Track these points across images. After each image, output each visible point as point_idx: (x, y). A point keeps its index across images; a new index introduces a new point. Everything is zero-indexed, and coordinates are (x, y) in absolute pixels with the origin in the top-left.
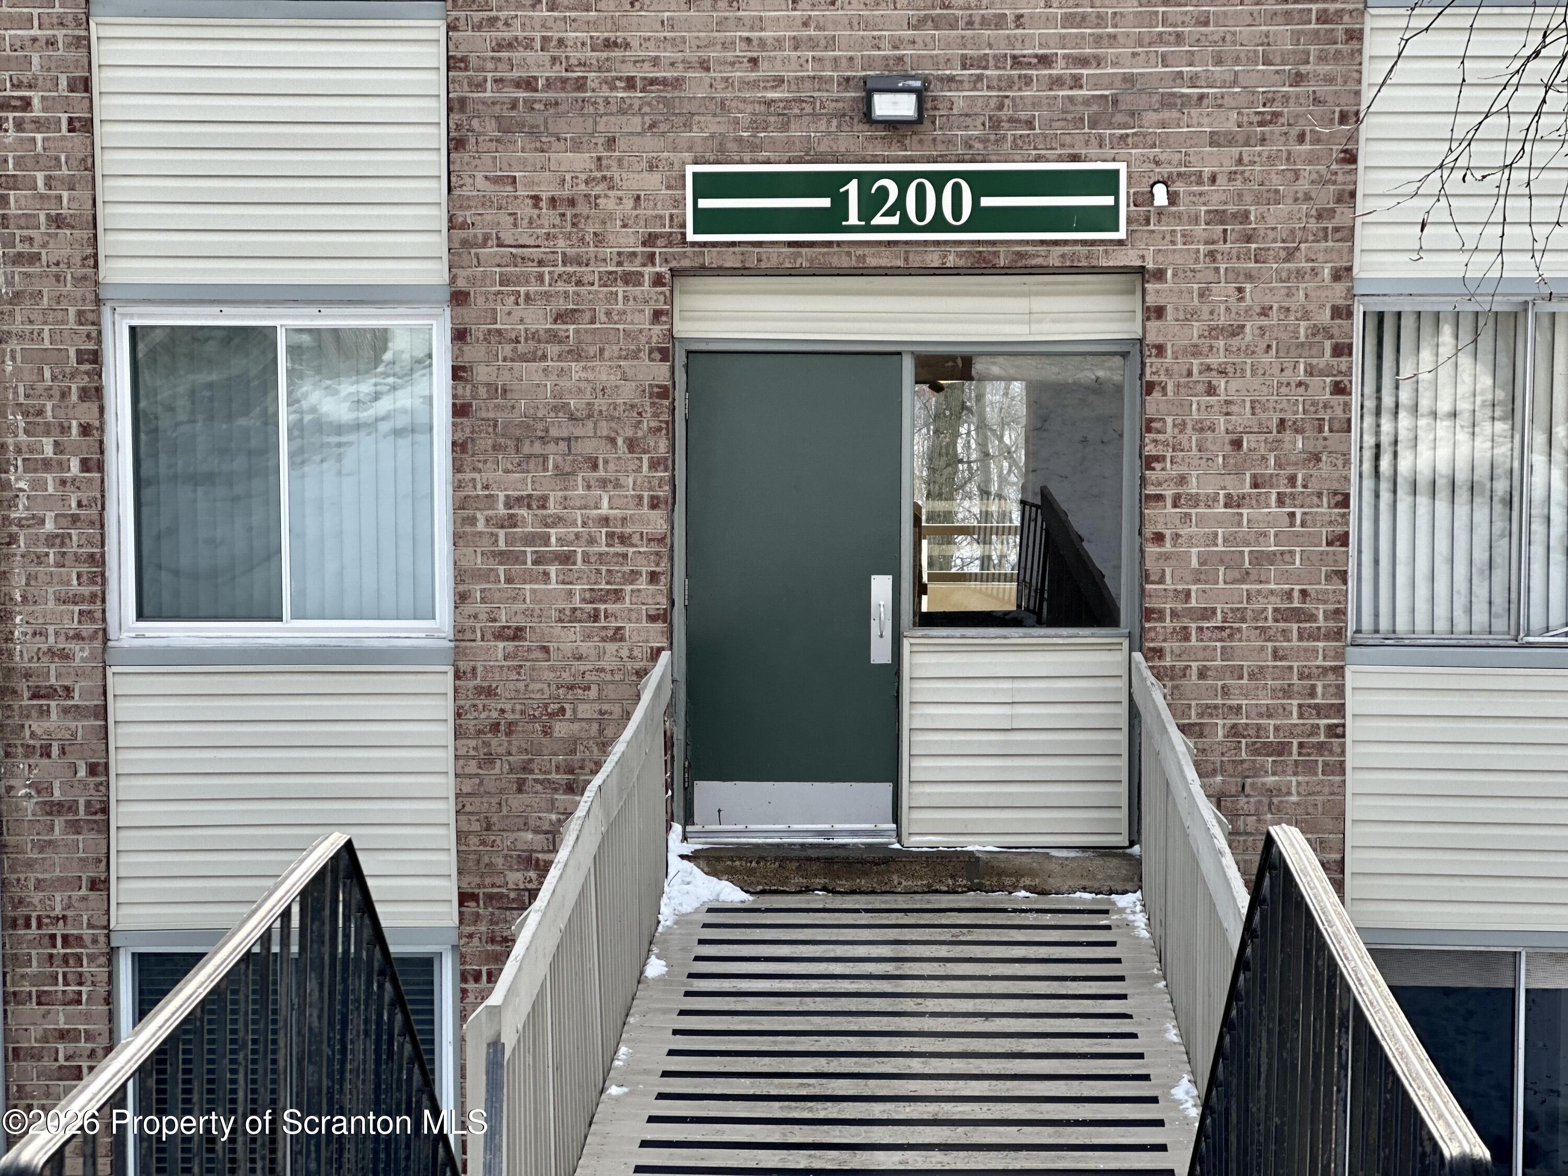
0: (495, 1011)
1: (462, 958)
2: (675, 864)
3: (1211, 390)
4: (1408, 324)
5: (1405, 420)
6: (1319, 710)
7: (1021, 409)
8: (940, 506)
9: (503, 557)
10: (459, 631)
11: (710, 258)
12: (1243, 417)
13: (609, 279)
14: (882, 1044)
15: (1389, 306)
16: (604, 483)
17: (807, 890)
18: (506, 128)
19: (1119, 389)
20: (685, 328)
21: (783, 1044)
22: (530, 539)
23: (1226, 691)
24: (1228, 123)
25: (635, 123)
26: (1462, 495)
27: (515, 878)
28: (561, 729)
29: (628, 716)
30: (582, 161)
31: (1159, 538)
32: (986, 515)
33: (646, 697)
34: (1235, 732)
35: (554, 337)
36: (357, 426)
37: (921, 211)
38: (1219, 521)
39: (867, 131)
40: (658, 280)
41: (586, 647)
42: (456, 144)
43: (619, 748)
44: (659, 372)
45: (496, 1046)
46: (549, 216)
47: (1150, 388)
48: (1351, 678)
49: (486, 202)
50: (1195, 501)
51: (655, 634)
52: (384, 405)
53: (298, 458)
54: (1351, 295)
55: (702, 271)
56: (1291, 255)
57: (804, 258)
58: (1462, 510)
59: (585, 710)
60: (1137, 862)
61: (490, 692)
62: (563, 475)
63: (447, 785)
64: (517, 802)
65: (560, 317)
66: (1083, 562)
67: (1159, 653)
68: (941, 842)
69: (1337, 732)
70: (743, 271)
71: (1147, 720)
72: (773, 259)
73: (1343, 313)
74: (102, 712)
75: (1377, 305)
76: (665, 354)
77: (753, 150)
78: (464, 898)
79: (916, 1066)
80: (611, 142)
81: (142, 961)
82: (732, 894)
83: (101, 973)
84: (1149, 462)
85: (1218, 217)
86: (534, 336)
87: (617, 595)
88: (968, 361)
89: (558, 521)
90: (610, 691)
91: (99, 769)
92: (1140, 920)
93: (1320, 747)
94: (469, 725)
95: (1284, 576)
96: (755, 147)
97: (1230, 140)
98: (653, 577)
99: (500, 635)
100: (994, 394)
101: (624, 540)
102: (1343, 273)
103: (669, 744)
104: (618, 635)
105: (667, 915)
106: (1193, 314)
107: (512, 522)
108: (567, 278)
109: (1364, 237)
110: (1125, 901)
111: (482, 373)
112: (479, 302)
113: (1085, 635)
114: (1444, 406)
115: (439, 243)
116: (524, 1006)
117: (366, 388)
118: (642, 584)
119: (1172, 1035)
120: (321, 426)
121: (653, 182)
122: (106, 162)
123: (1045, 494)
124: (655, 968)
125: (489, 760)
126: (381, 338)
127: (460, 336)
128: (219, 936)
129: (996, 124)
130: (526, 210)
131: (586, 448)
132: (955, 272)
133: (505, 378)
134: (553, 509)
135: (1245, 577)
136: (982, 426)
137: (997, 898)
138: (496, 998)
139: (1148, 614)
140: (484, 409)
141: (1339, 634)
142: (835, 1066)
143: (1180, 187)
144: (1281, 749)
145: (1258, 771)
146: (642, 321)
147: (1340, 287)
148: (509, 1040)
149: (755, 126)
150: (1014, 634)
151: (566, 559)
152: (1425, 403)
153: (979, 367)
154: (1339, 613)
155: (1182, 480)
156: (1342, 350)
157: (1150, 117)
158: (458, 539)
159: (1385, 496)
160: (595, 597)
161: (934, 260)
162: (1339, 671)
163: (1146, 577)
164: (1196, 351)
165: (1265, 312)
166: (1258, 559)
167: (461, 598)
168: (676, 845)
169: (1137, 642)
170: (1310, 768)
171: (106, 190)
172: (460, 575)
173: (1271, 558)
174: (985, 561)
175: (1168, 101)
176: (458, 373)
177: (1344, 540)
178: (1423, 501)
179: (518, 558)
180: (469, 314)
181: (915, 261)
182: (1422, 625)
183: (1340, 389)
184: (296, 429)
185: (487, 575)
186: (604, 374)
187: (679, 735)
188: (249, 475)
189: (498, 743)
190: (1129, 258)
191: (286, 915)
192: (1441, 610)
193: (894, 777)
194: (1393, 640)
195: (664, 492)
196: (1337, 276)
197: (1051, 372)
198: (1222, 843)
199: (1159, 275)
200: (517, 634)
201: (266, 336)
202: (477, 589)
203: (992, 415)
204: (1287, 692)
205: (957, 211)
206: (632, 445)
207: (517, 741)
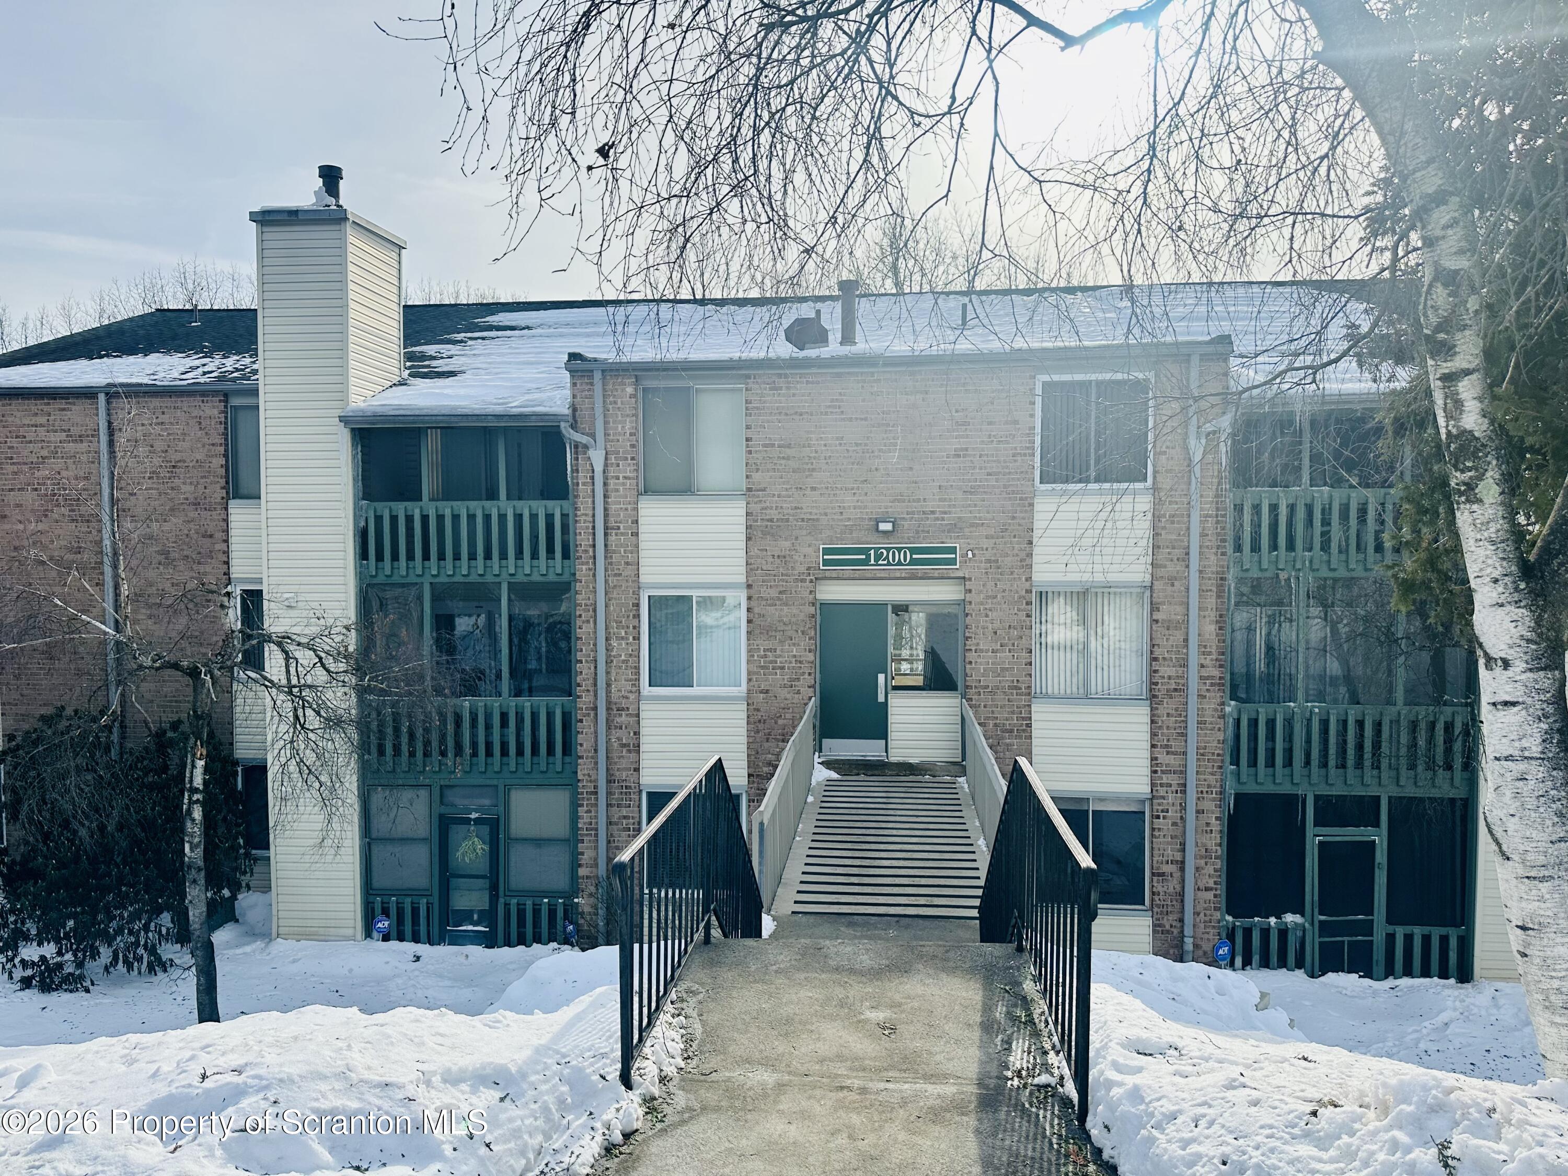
0: (761, 812)
1: (749, 795)
2: (816, 765)
3: (987, 616)
4: (1050, 595)
5: (1049, 626)
6: (1023, 719)
7: (923, 622)
8: (897, 652)
9: (762, 668)
10: (749, 690)
11: (828, 574)
12: (997, 625)
13: (796, 580)
14: (884, 825)
15: (1044, 590)
16: (794, 645)
17: (858, 774)
18: (765, 534)
19: (956, 616)
20: (819, 596)
21: (851, 824)
22: (771, 662)
23: (993, 712)
24: (991, 532)
25: (804, 532)
26: (1068, 650)
27: (766, 769)
28: (780, 722)
29: (801, 718)
30: (787, 544)
31: (970, 663)
32: (911, 655)
33: (808, 712)
34: (996, 725)
35: (779, 599)
36: (718, 627)
37: (894, 560)
38: (990, 657)
39: (877, 534)
40: (811, 581)
41: (788, 696)
42: (748, 539)
43: (799, 728)
44: (812, 610)
45: (762, 824)
46: (777, 561)
47: (967, 615)
48: (1034, 708)
49: (758, 557)
50: (981, 651)
51: (810, 692)
52: (726, 619)
53: (699, 634)
54: (1031, 585)
55: (825, 578)
56: (1012, 573)
57: (857, 574)
58: (1068, 654)
59: (788, 716)
60: (964, 767)
61: (758, 710)
62: (782, 642)
63: (744, 740)
64: (766, 745)
65: (780, 592)
66: (946, 670)
67: (971, 699)
68: (901, 759)
69: (1029, 726)
70: (838, 578)
71: (967, 720)
72: (847, 574)
73: (1029, 591)
74: (638, 715)
75: (1040, 589)
76: (813, 604)
77: (841, 540)
78: (749, 775)
79: (895, 832)
80: (797, 538)
81: (649, 794)
82: (834, 775)
83: (637, 797)
84: (967, 638)
85: (989, 561)
86: (772, 599)
87: (798, 679)
88: (907, 606)
89: (780, 656)
90: (796, 710)
91: (637, 733)
92: (966, 786)
93: (1024, 731)
94: (752, 720)
95: (1012, 675)
96: (842, 540)
97: (992, 537)
98: (810, 674)
99: (761, 692)
100: (914, 617)
101: (801, 662)
102: (1029, 579)
103: (814, 727)
104: (798, 692)
105: (814, 782)
106: (981, 592)
107: (766, 656)
108: (783, 580)
109: (1035, 568)
110: (962, 779)
111: (756, 610)
112: (755, 588)
113: (946, 694)
114: (1062, 621)
115: (743, 570)
116: (770, 810)
117: (719, 614)
118: (806, 676)
119: (977, 824)
120: (706, 627)
121: (809, 551)
122: (641, 546)
123: (932, 648)
124: (810, 799)
125: (758, 732)
126: (724, 599)
127: (749, 598)
128: (681, 787)
129: (917, 532)
130: (770, 559)
131: (789, 633)
132: (904, 578)
133: (763, 612)
134: (778, 652)
135: (999, 675)
136: (910, 628)
137: (919, 778)
138: (761, 808)
139: (967, 687)
140: (757, 621)
141: (1029, 694)
142: (868, 832)
143: (976, 552)
144: (1011, 731)
145: (1003, 738)
146: (806, 594)
147: (1028, 584)
148: (766, 822)
149: (841, 533)
150: (924, 693)
151: (782, 668)
152: (1056, 620)
153: (910, 608)
154: (1030, 687)
155: (978, 644)
156: (1029, 603)
157: (967, 530)
158: (748, 662)
159: (1043, 650)
160: (791, 680)
161: (898, 575)
162: (1030, 706)
163: (966, 675)
164: (982, 604)
165: (1004, 591)
166: (1003, 669)
167: (749, 680)
168: (817, 760)
169: (963, 696)
170: (1021, 737)
171: (642, 554)
172: (749, 673)
173: (1007, 669)
174: (912, 669)
175: (972, 525)
176: (749, 610)
177: (1030, 664)
178: (1056, 652)
179: (767, 668)
180: (752, 591)
181: (892, 575)
182: (1056, 691)
183: (1029, 616)
184: (698, 627)
185: (758, 673)
186: (795, 611)
187: (818, 724)
188: (684, 641)
189: (761, 726)
190: (960, 574)
191: (701, 781)
192: (1062, 687)
193: (885, 737)
194: (1047, 696)
195: (813, 647)
196: (1027, 580)
197: (934, 610)
198: (993, 761)
199: (970, 579)
200: (767, 692)
201: (690, 598)
202: (754, 678)
203: (913, 623)
204: (1013, 713)
205: (905, 560)
206: (803, 632)
207: (767, 726)
